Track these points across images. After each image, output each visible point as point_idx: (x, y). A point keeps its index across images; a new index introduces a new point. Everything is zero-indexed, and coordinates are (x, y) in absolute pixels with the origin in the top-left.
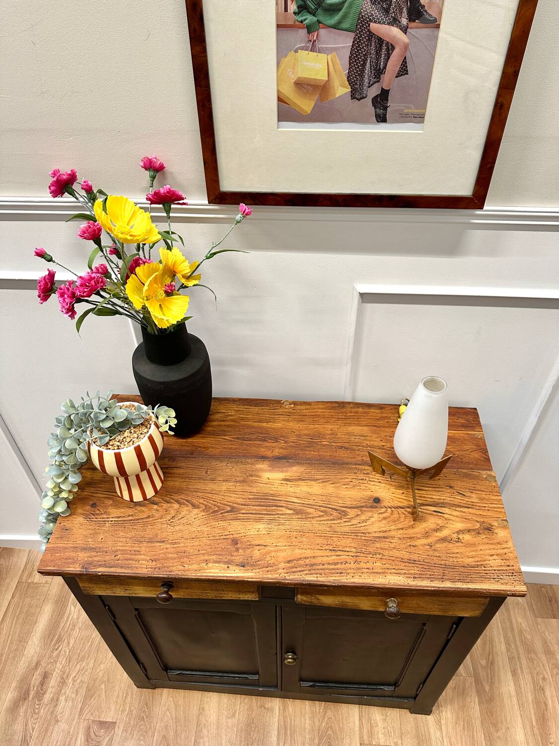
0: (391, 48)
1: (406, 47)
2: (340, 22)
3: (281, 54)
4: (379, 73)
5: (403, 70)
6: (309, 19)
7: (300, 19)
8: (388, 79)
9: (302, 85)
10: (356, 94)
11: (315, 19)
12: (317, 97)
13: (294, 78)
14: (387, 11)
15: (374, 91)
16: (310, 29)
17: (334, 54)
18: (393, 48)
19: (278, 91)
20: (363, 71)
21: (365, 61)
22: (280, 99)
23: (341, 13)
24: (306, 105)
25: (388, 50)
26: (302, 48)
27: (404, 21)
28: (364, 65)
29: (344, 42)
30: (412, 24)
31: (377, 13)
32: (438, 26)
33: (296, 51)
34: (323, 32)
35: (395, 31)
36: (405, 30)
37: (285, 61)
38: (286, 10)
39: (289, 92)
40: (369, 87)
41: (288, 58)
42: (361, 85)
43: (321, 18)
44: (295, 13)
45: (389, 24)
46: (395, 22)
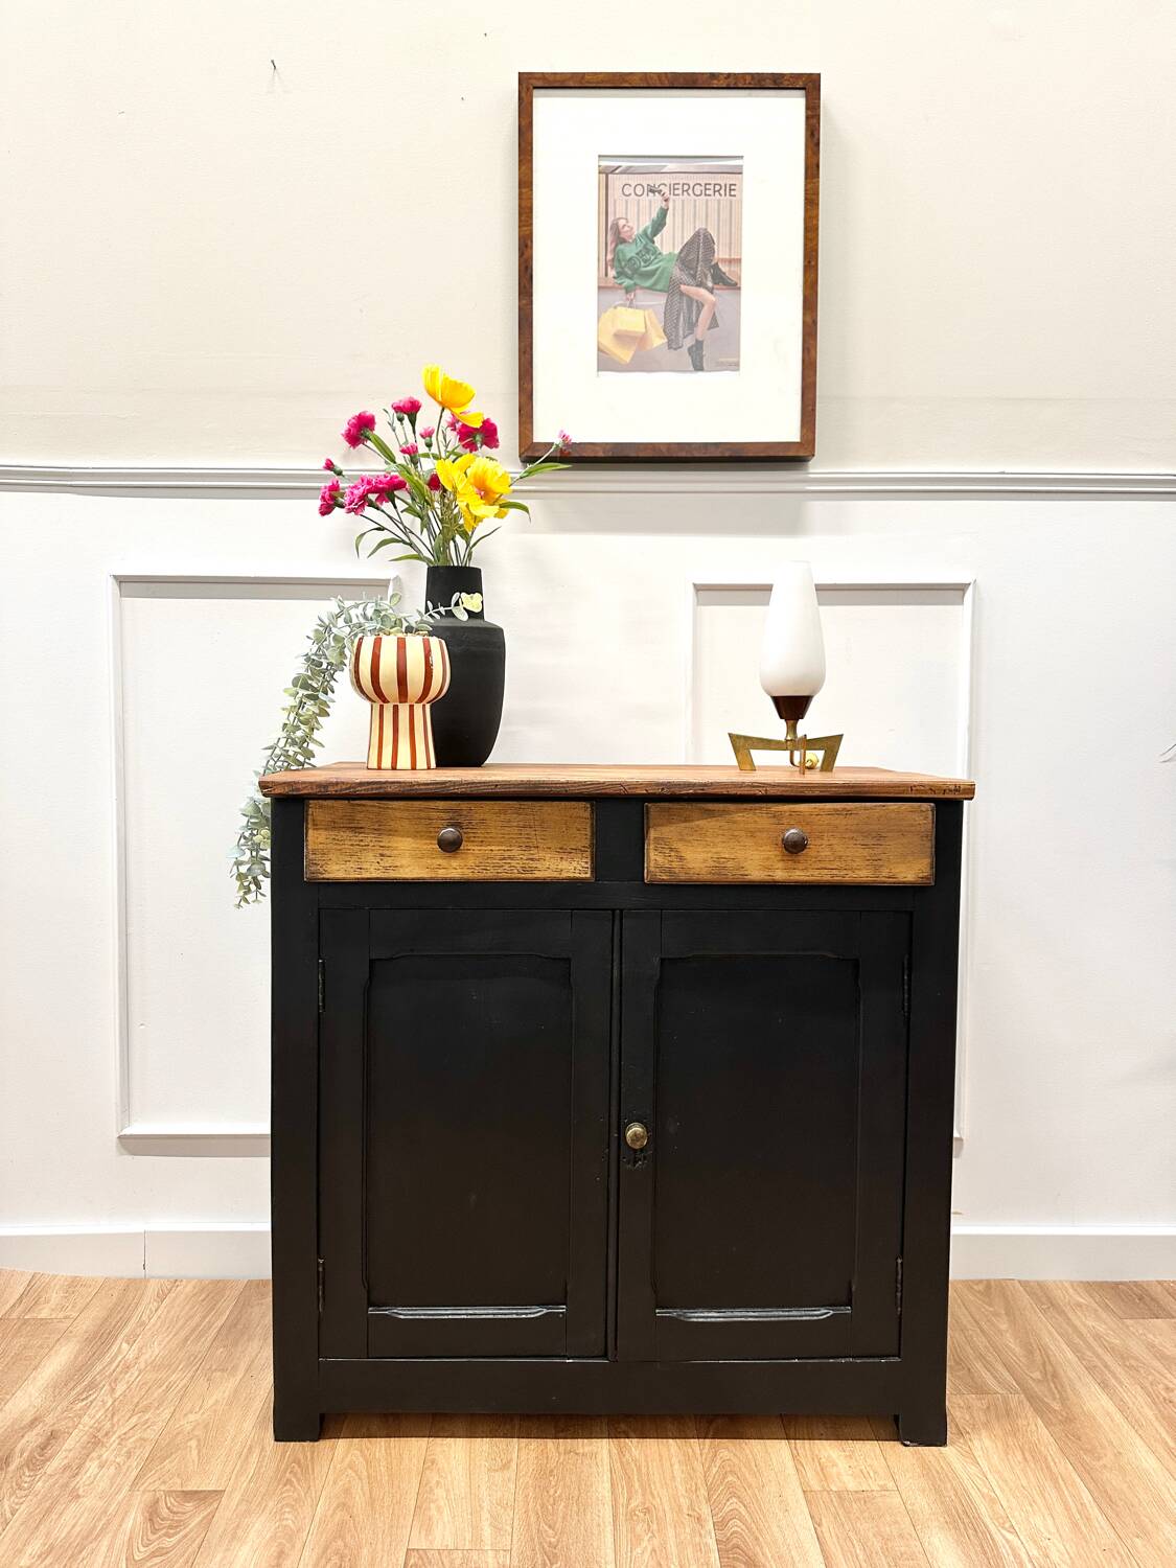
0: (700, 306)
1: (714, 304)
2: (655, 284)
3: (601, 310)
4: (692, 326)
5: (714, 323)
6: (627, 282)
7: (619, 282)
8: (701, 331)
9: (622, 337)
10: (673, 344)
11: (632, 282)
12: (634, 348)
13: (613, 331)
14: (694, 277)
15: (689, 342)
16: (628, 290)
17: (651, 310)
18: (703, 306)
19: (598, 342)
20: (677, 325)
21: (679, 315)
22: (599, 350)
23: (655, 277)
24: (625, 355)
25: (698, 306)
26: (621, 305)
27: (710, 284)
28: (678, 319)
29: (660, 300)
30: (716, 286)
31: (685, 277)
32: (739, 288)
33: (615, 308)
34: (639, 292)
35: (703, 291)
36: (711, 291)
37: (605, 316)
38: (606, 275)
39: (609, 343)
40: (684, 337)
41: (608, 313)
42: (677, 336)
43: (638, 282)
44: (614, 278)
45: (697, 286)
46: (701, 285)
